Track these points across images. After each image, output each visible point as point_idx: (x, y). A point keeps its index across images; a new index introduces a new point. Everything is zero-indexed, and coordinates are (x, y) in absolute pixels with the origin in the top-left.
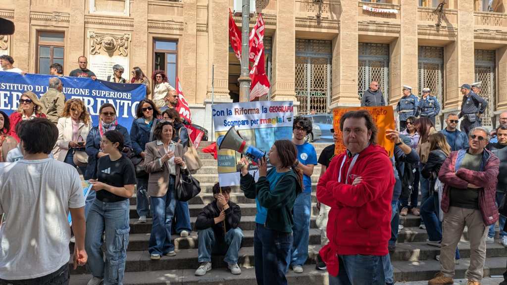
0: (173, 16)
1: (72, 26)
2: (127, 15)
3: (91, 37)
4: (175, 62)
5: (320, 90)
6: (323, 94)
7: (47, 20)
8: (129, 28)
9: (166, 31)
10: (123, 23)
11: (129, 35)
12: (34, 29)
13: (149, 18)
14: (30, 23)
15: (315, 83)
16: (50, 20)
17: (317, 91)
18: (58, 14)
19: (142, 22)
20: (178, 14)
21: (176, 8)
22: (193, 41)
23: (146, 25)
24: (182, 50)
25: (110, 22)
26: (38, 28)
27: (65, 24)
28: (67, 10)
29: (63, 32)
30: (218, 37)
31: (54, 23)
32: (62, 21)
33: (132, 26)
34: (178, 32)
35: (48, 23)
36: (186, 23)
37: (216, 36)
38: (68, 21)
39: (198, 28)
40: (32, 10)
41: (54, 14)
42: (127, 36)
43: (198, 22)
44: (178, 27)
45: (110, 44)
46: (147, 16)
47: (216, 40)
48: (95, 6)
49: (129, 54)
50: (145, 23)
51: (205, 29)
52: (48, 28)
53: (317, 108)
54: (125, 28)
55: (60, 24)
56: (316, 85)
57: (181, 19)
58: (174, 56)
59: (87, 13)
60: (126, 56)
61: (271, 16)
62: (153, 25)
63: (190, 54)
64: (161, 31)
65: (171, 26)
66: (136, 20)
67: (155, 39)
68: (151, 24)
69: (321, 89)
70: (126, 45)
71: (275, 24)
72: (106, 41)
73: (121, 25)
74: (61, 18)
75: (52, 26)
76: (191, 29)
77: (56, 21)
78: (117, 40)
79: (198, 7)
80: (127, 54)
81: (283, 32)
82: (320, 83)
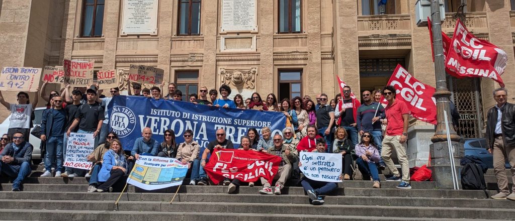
0: (298, 47)
1: (205, 65)
2: (254, 50)
3: (221, 74)
4: (299, 91)
5: (468, 112)
6: (472, 117)
7: (184, 61)
8: (256, 62)
9: (291, 62)
10: (250, 58)
11: (256, 68)
12: (173, 70)
13: (274, 51)
14: (170, 64)
15: (460, 104)
16: (187, 61)
17: (464, 113)
18: (193, 55)
19: (267, 55)
20: (302, 45)
21: (300, 39)
22: (318, 69)
23: (272, 57)
24: (307, 77)
25: (239, 58)
26: (177, 69)
27: (199, 64)
28: (202, 51)
29: (197, 71)
30: (347, 62)
31: (190, 64)
32: (197, 61)
33: (259, 60)
34: (302, 62)
35: (186, 63)
36: (310, 53)
37: (345, 61)
38: (202, 61)
39: (323, 56)
40: (172, 53)
41: (190, 55)
42: (254, 69)
43: (322, 51)
44: (302, 57)
45: (239, 78)
46: (272, 50)
47: (346, 65)
48: (225, 45)
49: (256, 87)
50: (271, 56)
51: (330, 56)
52: (185, 68)
53: (466, 132)
54: (252, 63)
55: (195, 64)
56: (462, 107)
57: (305, 49)
58: (299, 85)
59: (218, 52)
60: (253, 89)
61: (404, 36)
62: (279, 57)
63: (315, 82)
64: (285, 62)
65: (295, 57)
66: (262, 54)
67: (280, 71)
68: (277, 56)
69: (469, 110)
70: (253, 78)
71: (410, 44)
72: (235, 76)
73: (248, 60)
74: (196, 58)
75: (189, 65)
76: (316, 57)
77: (192, 61)
78: (245, 73)
79: (322, 36)
80: (254, 87)
81: (421, 51)
82: (467, 104)
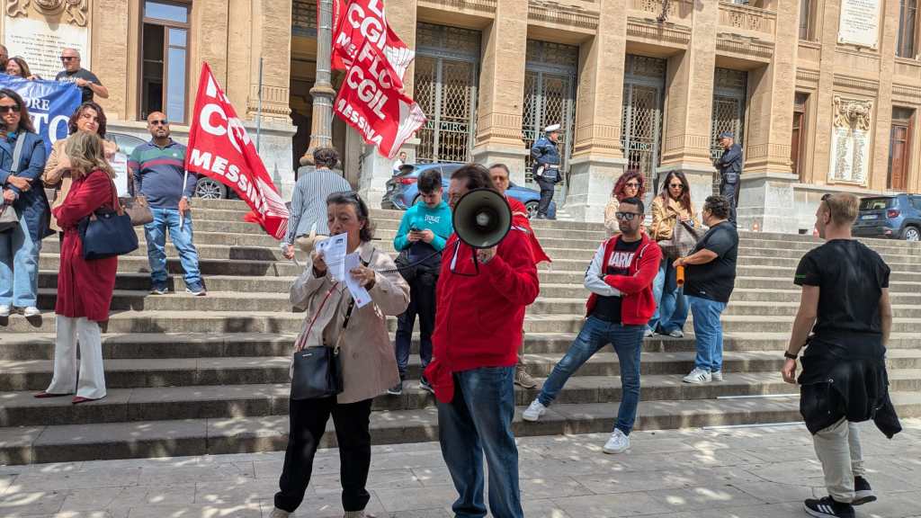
4: (185, 46)
5: (458, 120)
6: (463, 128)
15: (448, 106)
17: (452, 120)
24: (199, 19)
30: (271, 6)
47: (268, 9)
49: (90, 22)
53: (451, 152)
56: (450, 111)
58: (183, 34)
60: (85, 26)
63: (214, 32)
69: (460, 117)
70: (83, 5)
80: (86, 23)
81: (395, 7)
82: (458, 107)
